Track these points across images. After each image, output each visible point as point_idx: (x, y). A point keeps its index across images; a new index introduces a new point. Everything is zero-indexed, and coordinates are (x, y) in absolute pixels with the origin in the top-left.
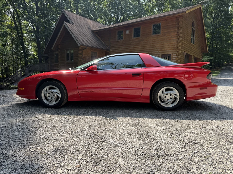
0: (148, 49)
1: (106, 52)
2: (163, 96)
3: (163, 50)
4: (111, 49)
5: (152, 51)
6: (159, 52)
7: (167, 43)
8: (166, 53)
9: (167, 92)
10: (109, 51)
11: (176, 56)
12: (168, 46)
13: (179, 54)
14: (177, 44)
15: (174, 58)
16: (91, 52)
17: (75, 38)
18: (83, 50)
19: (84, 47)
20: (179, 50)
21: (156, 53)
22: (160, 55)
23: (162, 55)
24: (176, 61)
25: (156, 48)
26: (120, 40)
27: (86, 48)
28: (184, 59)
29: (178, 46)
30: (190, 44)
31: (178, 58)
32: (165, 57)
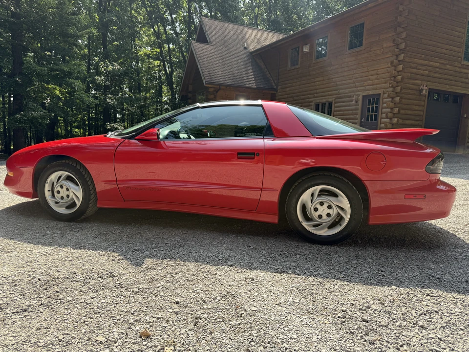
0: (338, 83)
1: (272, 94)
2: (310, 206)
3: (366, 84)
4: (279, 87)
5: (346, 89)
6: (359, 91)
7: (373, 69)
8: (371, 93)
9: (323, 199)
10: (277, 91)
11: (390, 99)
12: (376, 76)
13: (396, 93)
14: (393, 68)
15: (385, 103)
16: (235, 95)
17: (201, 71)
18: (217, 92)
19: (215, 86)
20: (397, 82)
21: (353, 94)
22: (359, 97)
23: (364, 97)
24: (389, 110)
25: (352, 81)
26: (293, 68)
27: (219, 89)
28: (424, 106)
29: (393, 73)
30: (460, 66)
31: (395, 103)
32: (370, 100)
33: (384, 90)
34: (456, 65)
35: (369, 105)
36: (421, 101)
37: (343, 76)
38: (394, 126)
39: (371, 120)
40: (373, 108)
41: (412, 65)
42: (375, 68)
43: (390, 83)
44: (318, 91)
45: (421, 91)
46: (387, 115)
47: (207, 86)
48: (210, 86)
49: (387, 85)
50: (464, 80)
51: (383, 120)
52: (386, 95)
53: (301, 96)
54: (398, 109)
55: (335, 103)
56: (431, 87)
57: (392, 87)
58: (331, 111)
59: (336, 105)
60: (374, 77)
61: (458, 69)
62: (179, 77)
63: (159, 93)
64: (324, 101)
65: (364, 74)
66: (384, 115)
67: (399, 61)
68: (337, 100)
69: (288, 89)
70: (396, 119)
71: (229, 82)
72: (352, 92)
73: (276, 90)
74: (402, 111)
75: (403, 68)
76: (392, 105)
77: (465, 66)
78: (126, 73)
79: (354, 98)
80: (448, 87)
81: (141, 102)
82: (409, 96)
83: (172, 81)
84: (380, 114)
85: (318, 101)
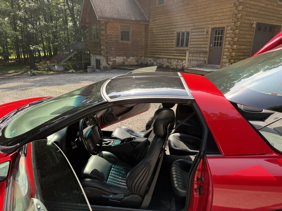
0: (194, 18)
1: (145, 24)
3: (215, 20)
4: (151, 20)
5: (199, 22)
6: (209, 24)
7: (219, 8)
11: (232, 31)
12: (222, 14)
13: (236, 27)
14: (235, 8)
15: (229, 34)
16: (120, 26)
17: (94, 8)
18: (107, 24)
19: (105, 20)
20: (237, 19)
21: (204, 26)
22: (209, 29)
23: (212, 29)
24: (231, 39)
25: (203, 17)
26: (161, 6)
27: (109, 22)
28: (252, 35)
29: (235, 12)
30: (276, 5)
31: (235, 34)
32: (216, 31)
33: (228, 24)
34: (274, 5)
35: (216, 34)
36: (251, 31)
37: (197, 13)
38: (234, 51)
39: (217, 46)
40: (218, 37)
41: (247, 5)
42: (221, 8)
43: (233, 20)
44: (179, 23)
45: (252, 24)
46: (229, 43)
47: (100, 19)
48: (101, 20)
49: (230, 20)
50: (278, 15)
51: (226, 46)
52: (229, 28)
53: (167, 26)
54: (237, 38)
55: (191, 33)
56: (258, 21)
57: (234, 22)
58: (188, 38)
59: (192, 34)
60: (220, 14)
61: (275, 8)
62: (78, 10)
63: (66, 22)
64: (184, 31)
65: (213, 12)
66: (227, 43)
67: (240, 3)
68: (193, 31)
69: (157, 21)
70: (235, 46)
71: (115, 17)
72: (204, 25)
73: (149, 22)
74: (240, 40)
75: (242, 8)
76: (233, 35)
77: (279, 5)
78: (39, 9)
79: (205, 30)
80: (268, 20)
81: (53, 29)
82: (245, 28)
83: (74, 14)
84: (224, 41)
85: (179, 31)
